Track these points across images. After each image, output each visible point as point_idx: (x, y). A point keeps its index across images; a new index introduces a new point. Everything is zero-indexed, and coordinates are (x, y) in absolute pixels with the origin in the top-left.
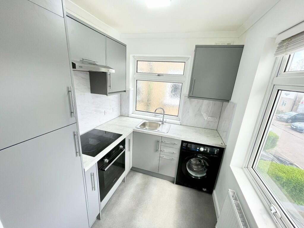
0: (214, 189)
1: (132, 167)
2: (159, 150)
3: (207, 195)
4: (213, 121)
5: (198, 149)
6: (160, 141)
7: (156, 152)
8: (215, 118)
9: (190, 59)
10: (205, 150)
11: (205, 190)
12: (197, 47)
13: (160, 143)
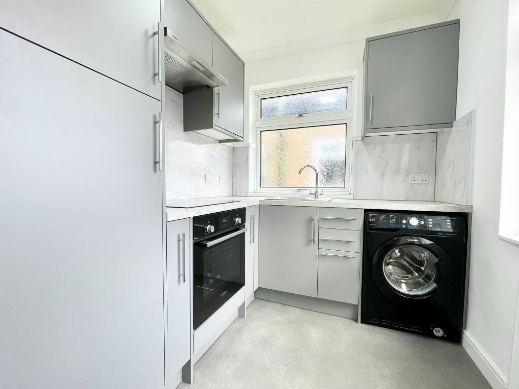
0: (465, 328)
1: (259, 288)
2: (316, 239)
3: (450, 347)
4: (422, 182)
5: (406, 224)
6: (317, 218)
7: (310, 244)
8: (426, 176)
9: (356, 81)
10: (422, 223)
11: (438, 332)
12: (369, 41)
13: (317, 223)
